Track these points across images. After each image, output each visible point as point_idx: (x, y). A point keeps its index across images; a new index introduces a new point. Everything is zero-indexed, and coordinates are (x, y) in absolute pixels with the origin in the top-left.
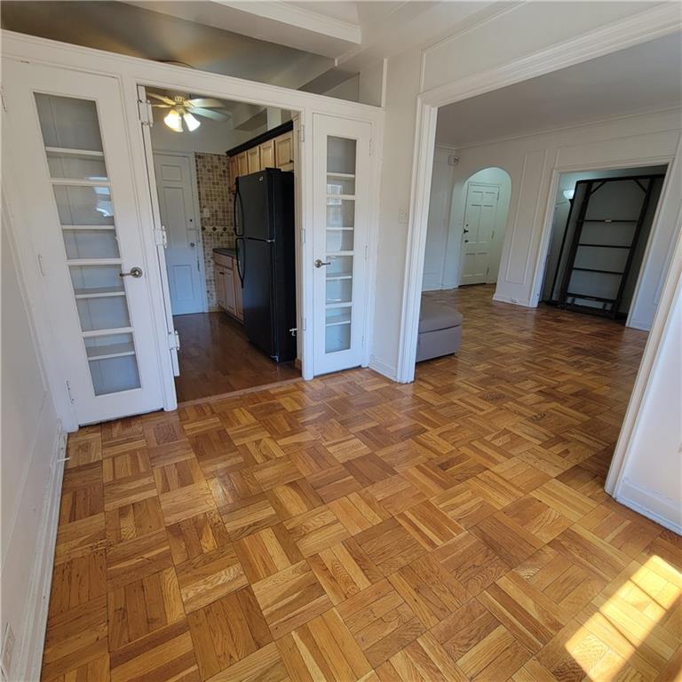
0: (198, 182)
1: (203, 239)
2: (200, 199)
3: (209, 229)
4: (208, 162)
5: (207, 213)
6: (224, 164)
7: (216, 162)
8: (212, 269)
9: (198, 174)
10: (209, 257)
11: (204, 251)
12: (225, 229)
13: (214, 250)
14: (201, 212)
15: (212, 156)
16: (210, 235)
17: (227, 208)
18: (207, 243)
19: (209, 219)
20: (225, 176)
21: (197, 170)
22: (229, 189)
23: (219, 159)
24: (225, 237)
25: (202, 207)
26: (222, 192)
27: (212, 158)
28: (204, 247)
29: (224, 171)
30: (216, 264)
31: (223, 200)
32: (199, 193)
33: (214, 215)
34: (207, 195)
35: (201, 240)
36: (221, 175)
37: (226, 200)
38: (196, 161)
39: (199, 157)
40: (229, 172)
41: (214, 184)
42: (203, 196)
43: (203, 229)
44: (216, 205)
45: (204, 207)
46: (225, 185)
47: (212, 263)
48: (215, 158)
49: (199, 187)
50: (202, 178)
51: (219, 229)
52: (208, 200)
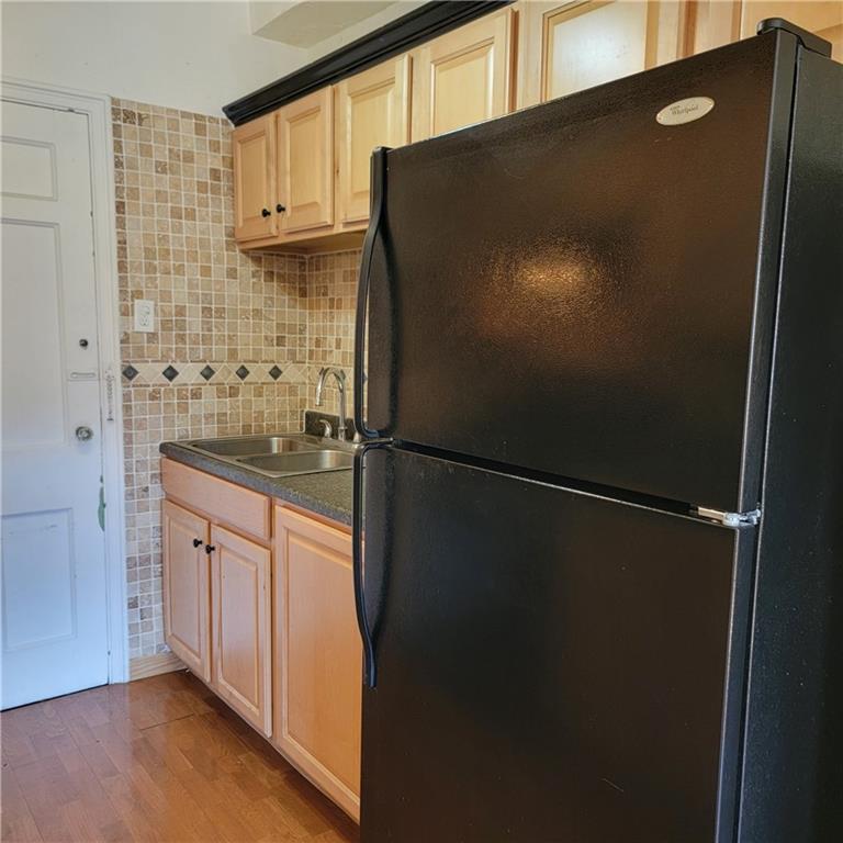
0: (120, 207)
1: (127, 408)
2: (122, 267)
3: (151, 372)
4: (160, 137)
5: (145, 318)
6: (215, 146)
7: (188, 139)
8: (151, 518)
9: (119, 178)
10: (146, 475)
11: (128, 453)
12: (208, 373)
13: (164, 448)
14: (126, 312)
15: (175, 117)
16: (153, 398)
17: (221, 298)
18: (141, 426)
19: (152, 337)
20: (215, 190)
21: (118, 164)
22: (231, 233)
23: (200, 129)
24: (210, 401)
25: (128, 297)
26: (204, 244)
27: (174, 125)
28: (128, 439)
29: (215, 174)
30: (170, 499)
31: (206, 271)
32: (122, 243)
33: (173, 323)
34: (149, 253)
35: (119, 416)
36: (202, 187)
37: (218, 271)
38: (116, 130)
39: (129, 116)
40: (232, 176)
41: (176, 214)
42: (135, 255)
43: (129, 373)
44: (179, 291)
45: (138, 294)
46: (217, 219)
47: (156, 494)
48: (187, 128)
49: (121, 223)
50: (134, 193)
51: (189, 374)
52: (151, 269)
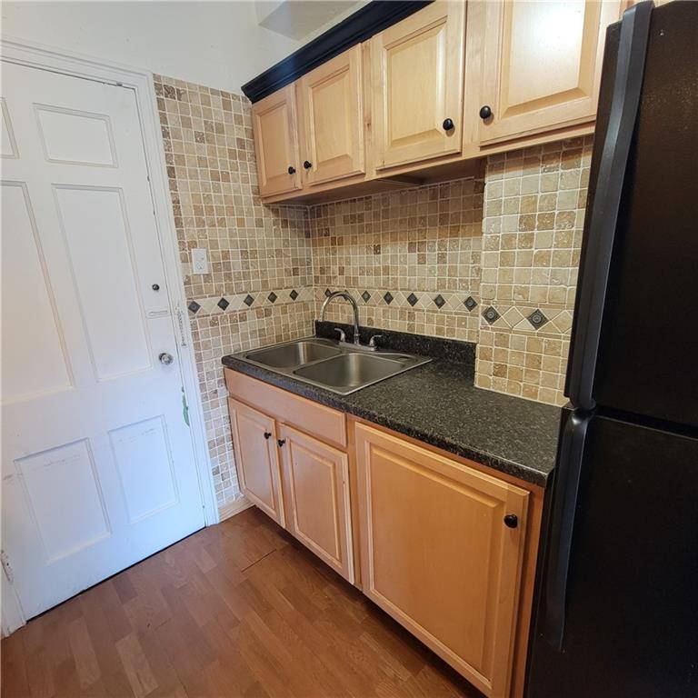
0: (171, 172)
1: (195, 335)
2: (178, 222)
3: (209, 305)
4: (196, 111)
5: (201, 263)
6: (239, 120)
7: (218, 115)
8: (222, 411)
9: (168, 147)
10: (214, 381)
11: (200, 368)
12: (249, 301)
13: (225, 361)
14: (186, 259)
15: (208, 94)
16: (213, 324)
17: (253, 243)
18: (206, 347)
19: (207, 277)
20: (242, 156)
21: (165, 134)
22: (257, 191)
23: (226, 105)
24: (253, 322)
25: (186, 246)
26: (238, 200)
27: (206, 101)
28: (199, 358)
29: (240, 141)
30: (233, 397)
31: (241, 222)
32: (176, 202)
33: (221, 265)
34: (198, 210)
35: (190, 341)
36: (232, 154)
37: (250, 221)
38: (160, 103)
39: (170, 92)
40: (254, 145)
41: (215, 177)
42: (188, 213)
43: (194, 307)
44: (224, 241)
45: (193, 245)
46: (245, 180)
47: (223, 394)
48: (217, 101)
49: (173, 186)
50: (181, 159)
51: (236, 303)
52: (201, 223)
